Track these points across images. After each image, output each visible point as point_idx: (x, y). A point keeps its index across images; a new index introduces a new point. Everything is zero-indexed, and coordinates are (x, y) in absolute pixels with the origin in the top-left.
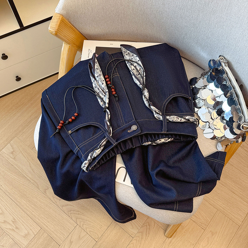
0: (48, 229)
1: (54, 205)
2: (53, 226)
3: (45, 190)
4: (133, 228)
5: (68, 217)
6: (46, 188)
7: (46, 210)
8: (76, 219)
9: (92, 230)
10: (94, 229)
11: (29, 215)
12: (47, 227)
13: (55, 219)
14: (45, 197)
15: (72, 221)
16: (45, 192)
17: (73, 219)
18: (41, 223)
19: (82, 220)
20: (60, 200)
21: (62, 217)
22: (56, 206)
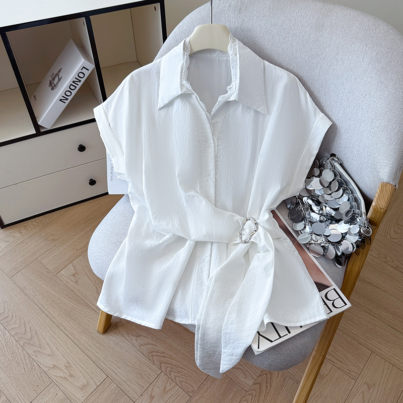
0: (118, 378)
1: (128, 343)
2: (125, 374)
4: (246, 377)
5: (148, 360)
7: (116, 350)
8: (161, 363)
9: (184, 380)
10: (187, 378)
11: (91, 358)
13: (129, 364)
14: (115, 333)
15: (153, 366)
17: (155, 363)
18: (108, 369)
19: (169, 365)
20: (138, 337)
21: (139, 360)
22: (130, 344)
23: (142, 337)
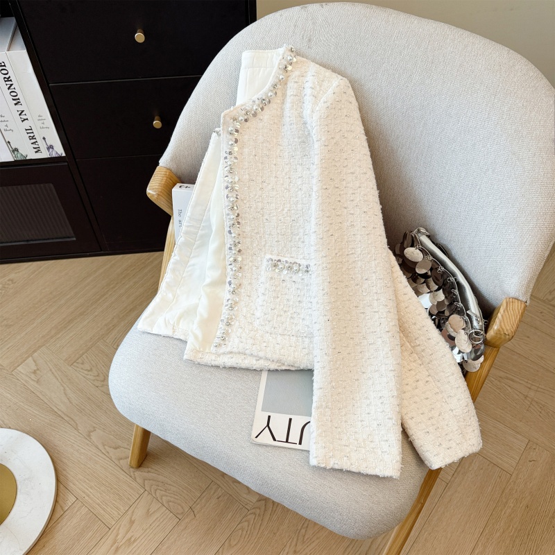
0: (90, 500)
1: (104, 457)
2: (99, 495)
3: (90, 432)
4: (249, 492)
5: (129, 477)
6: (92, 429)
7: (89, 466)
8: (144, 480)
9: (172, 499)
10: (176, 497)
12: (88, 496)
13: (104, 482)
14: (87, 444)
15: (134, 484)
16: (89, 436)
17: (137, 480)
18: (78, 490)
19: (154, 483)
20: (116, 448)
21: (117, 477)
22: (107, 459)
23: (122, 449)
